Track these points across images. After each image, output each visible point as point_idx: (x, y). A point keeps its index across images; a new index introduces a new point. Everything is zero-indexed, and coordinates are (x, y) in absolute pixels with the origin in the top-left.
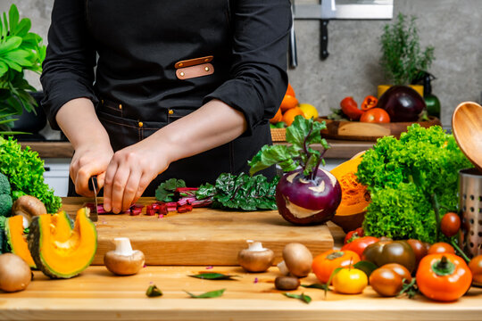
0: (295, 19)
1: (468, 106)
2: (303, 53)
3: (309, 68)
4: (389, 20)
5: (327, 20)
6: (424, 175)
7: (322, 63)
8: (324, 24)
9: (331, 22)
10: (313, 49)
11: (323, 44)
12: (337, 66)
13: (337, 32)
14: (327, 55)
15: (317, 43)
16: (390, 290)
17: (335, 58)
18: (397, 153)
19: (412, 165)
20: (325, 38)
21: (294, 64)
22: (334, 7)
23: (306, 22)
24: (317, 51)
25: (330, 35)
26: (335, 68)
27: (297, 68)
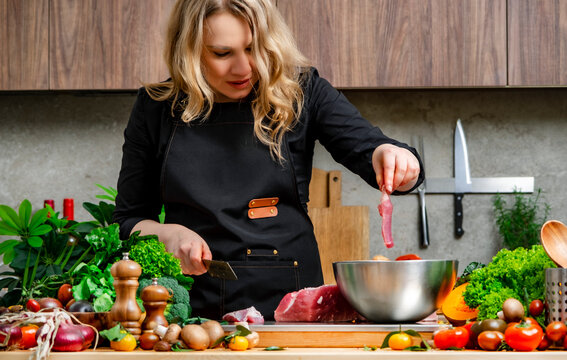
0: (426, 194)
1: (553, 224)
2: (435, 230)
3: (442, 247)
4: (530, 193)
5: (462, 195)
6: (515, 282)
7: (457, 242)
8: (458, 199)
9: (465, 197)
10: (447, 227)
11: (458, 221)
12: (474, 245)
13: (473, 208)
14: (462, 232)
15: (450, 219)
16: (491, 346)
17: (472, 236)
18: (492, 271)
19: (505, 276)
20: (459, 214)
21: (426, 243)
22: (469, 181)
23: (438, 197)
24: (451, 229)
25: (465, 211)
26: (471, 248)
27: (429, 247)
